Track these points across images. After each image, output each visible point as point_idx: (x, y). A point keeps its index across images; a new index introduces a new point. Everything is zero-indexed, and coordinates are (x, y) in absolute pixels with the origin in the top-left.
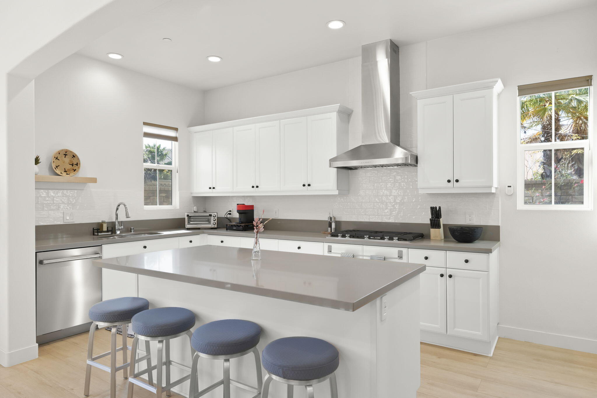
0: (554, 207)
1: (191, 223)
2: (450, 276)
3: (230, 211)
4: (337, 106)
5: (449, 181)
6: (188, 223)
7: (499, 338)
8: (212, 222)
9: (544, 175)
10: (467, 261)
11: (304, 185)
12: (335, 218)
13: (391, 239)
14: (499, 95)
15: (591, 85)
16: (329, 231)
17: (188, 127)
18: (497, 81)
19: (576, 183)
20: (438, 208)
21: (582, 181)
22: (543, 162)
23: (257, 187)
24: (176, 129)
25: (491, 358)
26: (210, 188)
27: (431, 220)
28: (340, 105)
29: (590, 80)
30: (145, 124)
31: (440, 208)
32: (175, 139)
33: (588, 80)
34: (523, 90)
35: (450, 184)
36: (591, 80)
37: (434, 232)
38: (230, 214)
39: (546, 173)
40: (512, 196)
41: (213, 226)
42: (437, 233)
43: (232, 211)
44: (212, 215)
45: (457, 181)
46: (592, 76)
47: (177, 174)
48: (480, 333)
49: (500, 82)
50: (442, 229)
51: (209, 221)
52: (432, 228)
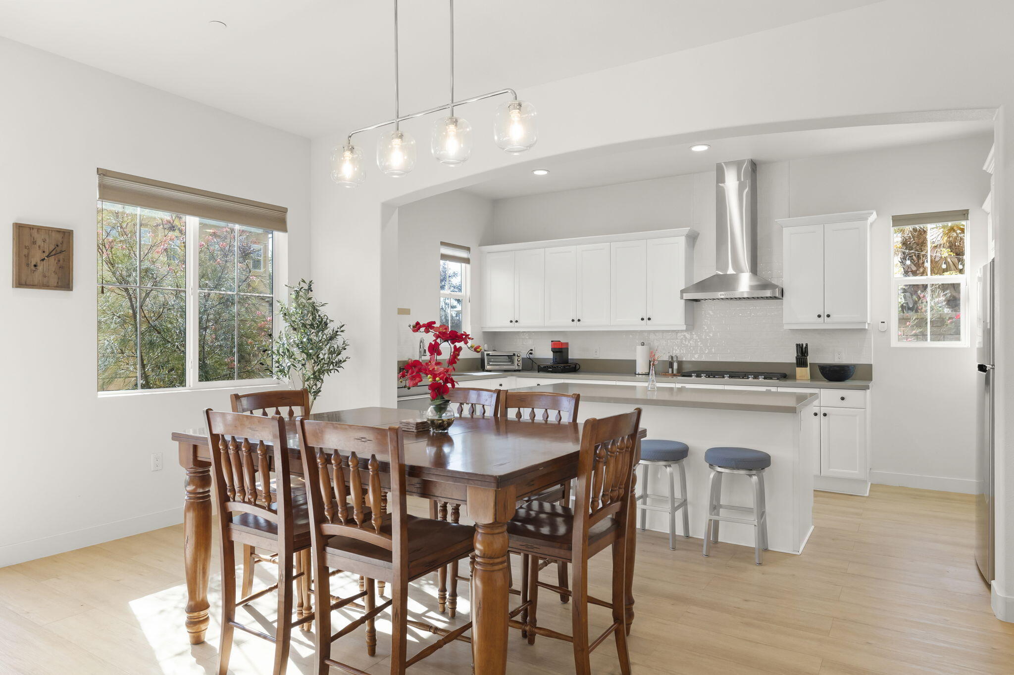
0: (929, 344)
1: (491, 363)
2: (825, 415)
3: (532, 350)
4: (686, 230)
5: (819, 316)
6: (488, 363)
7: (871, 484)
8: (516, 362)
9: (905, 307)
10: (843, 399)
11: (642, 319)
12: (677, 357)
13: (756, 377)
14: (872, 224)
15: (968, 219)
16: (670, 372)
17: (480, 245)
18: (872, 213)
19: (950, 318)
20: (804, 346)
21: (958, 317)
22: (904, 289)
23: (579, 320)
24: (468, 249)
25: (867, 497)
26: (511, 322)
27: (797, 358)
28: (690, 229)
29: (966, 214)
30: (443, 244)
31: (807, 345)
32: (467, 261)
33: (965, 214)
34: (898, 220)
35: (821, 319)
36: (968, 214)
37: (800, 371)
38: (531, 354)
39: (907, 303)
40: (885, 332)
41: (517, 368)
42: (803, 373)
43: (534, 349)
44: (516, 355)
45: (828, 316)
46: (968, 210)
47: (469, 304)
48: (857, 472)
49: (875, 213)
50: (808, 368)
51: (512, 362)
52: (798, 367)
